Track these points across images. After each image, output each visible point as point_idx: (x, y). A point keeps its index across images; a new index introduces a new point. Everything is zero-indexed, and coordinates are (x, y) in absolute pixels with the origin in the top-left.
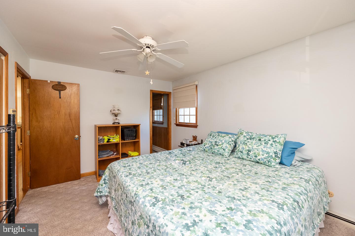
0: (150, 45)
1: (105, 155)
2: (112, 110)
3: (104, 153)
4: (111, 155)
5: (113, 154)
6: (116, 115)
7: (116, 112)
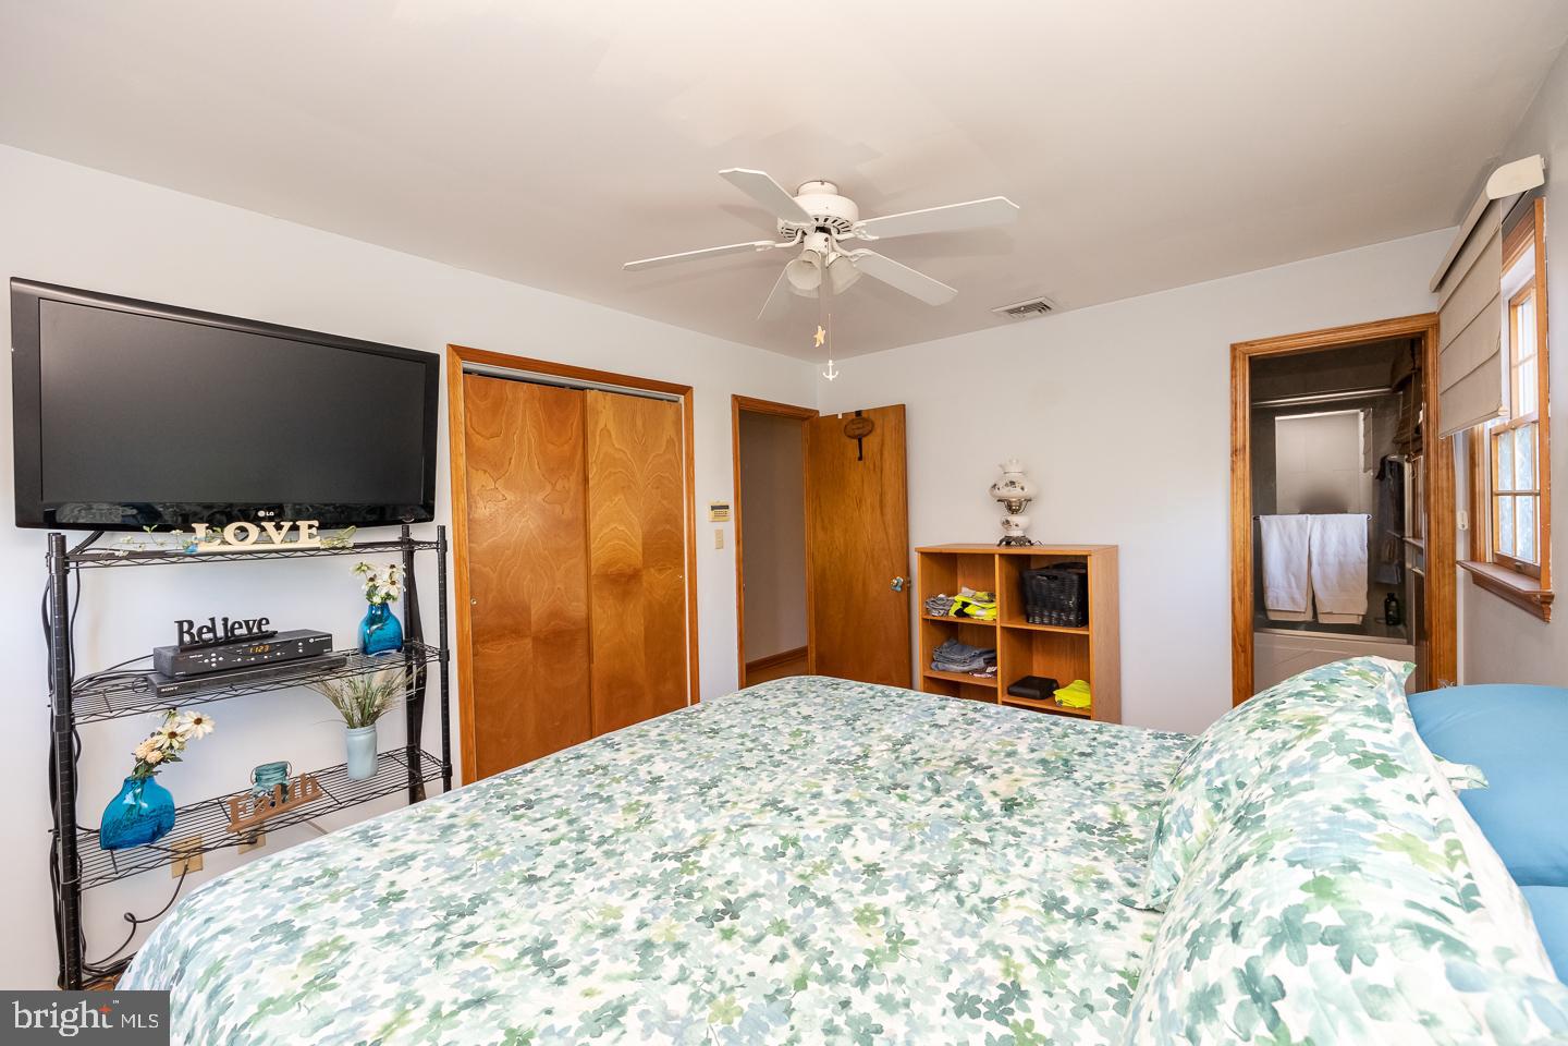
0: (826, 220)
1: (953, 661)
2: (1001, 485)
3: (956, 657)
4: (976, 671)
5: (982, 671)
6: (1012, 508)
7: (1014, 494)
